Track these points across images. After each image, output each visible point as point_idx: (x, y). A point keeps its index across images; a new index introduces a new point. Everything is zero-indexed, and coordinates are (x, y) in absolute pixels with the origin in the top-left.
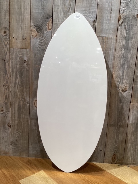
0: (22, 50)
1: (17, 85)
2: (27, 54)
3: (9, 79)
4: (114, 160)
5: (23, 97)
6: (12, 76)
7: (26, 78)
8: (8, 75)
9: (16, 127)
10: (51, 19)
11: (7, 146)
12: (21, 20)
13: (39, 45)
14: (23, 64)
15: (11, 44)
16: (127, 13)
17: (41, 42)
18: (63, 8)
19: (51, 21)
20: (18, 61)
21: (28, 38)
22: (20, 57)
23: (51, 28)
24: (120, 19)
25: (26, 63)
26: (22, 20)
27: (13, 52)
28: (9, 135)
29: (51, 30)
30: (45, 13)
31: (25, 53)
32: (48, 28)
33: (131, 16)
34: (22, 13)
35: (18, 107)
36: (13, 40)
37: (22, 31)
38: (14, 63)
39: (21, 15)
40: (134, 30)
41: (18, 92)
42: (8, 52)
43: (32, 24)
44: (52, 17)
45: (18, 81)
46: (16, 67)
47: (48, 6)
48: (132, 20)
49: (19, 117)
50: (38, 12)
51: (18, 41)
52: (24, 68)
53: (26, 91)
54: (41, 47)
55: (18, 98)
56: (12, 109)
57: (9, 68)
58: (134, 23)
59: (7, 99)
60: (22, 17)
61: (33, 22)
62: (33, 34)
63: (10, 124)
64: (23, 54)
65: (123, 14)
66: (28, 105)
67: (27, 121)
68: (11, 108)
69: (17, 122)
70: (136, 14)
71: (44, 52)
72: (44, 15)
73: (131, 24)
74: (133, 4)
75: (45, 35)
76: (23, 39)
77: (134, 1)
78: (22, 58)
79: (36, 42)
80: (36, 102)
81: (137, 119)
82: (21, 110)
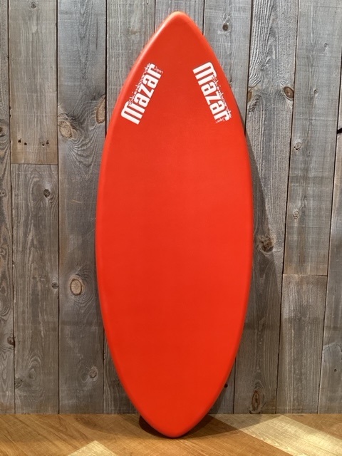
0: (39, 168)
1: (29, 246)
2: (51, 176)
3: (10, 234)
4: (256, 405)
5: (43, 273)
6: (17, 227)
7: (50, 230)
8: (8, 226)
9: (28, 343)
10: (102, 100)
11: (7, 390)
12: (35, 102)
13: (77, 154)
14: (42, 200)
15: (15, 154)
16: (264, 86)
17: (83, 150)
19: (103, 105)
20: (31, 192)
21: (52, 142)
22: (34, 185)
23: (104, 118)
24: (250, 99)
25: (49, 197)
26: (37, 104)
27: (19, 174)
28: (12, 364)
29: (104, 124)
30: (88, 87)
31: (46, 173)
32: (97, 120)
33: (272, 90)
34: (38, 87)
35: (31, 297)
36: (19, 146)
38: (21, 197)
39: (36, 92)
40: (281, 120)
41: (30, 263)
42: (6, 173)
43: (61, 110)
44: (104, 96)
45: (30, 238)
46: (27, 206)
47: (96, 72)
48: (274, 100)
49: (35, 321)
50: (75, 86)
51: (30, 149)
52: (45, 207)
53: (50, 260)
54: (82, 160)
55: (32, 276)
56: (17, 303)
57: (10, 209)
58: (280, 106)
59: (6, 279)
60: (37, 96)
61: (62, 107)
62: (63, 133)
63: (14, 338)
64: (41, 176)
65: (256, 88)
67: (54, 330)
68: (15, 301)
69: (29, 332)
70: (282, 87)
71: (91, 172)
72: (88, 92)
73: (274, 108)
74: (274, 66)
75: (91, 134)
76: (40, 143)
77: (277, 60)
78: (39, 185)
79: (71, 149)
80: (74, 283)
81: (299, 309)
82: (40, 304)
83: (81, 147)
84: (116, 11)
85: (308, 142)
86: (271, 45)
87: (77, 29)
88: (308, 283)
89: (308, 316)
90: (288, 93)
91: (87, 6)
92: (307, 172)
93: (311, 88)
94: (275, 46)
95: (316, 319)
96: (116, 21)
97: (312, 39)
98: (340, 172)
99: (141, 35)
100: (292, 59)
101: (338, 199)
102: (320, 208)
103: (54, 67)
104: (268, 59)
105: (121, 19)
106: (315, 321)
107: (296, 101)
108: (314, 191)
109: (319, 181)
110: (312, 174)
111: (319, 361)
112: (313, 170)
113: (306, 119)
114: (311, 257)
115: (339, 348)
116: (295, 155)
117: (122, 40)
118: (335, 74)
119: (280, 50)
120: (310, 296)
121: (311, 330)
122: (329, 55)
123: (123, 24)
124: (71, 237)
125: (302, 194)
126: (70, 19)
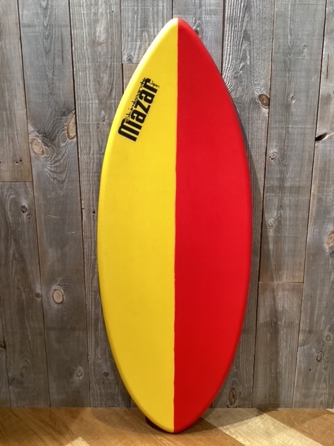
0: (15, 185)
1: (11, 259)
2: (27, 193)
4: (233, 400)
5: (26, 283)
7: (30, 245)
9: (18, 347)
10: (71, 115)
11: (2, 387)
12: (5, 120)
13: (50, 170)
14: (19, 216)
16: (238, 94)
17: (57, 167)
18: (97, 91)
19: (73, 120)
20: (9, 209)
21: (26, 159)
22: (11, 201)
23: (75, 134)
25: (26, 213)
26: (8, 121)
28: (4, 365)
29: (75, 139)
30: (57, 103)
31: (22, 190)
32: (68, 136)
33: (247, 99)
34: (7, 105)
35: (17, 306)
37: (11, 144)
39: (6, 110)
40: (256, 129)
41: (13, 274)
43: (31, 128)
44: (74, 112)
45: (11, 252)
46: (6, 222)
47: (64, 88)
48: (249, 109)
49: (22, 327)
50: (43, 102)
51: (4, 167)
52: (23, 223)
53: (32, 272)
54: (55, 176)
55: (16, 287)
58: (255, 115)
60: (7, 114)
61: (32, 125)
62: (36, 151)
63: (4, 342)
64: (17, 193)
66: (39, 299)
67: (40, 334)
69: (18, 337)
70: (257, 94)
71: (65, 187)
72: (57, 108)
73: (249, 118)
74: (249, 72)
75: (63, 150)
76: (14, 161)
77: (251, 66)
78: (16, 202)
79: (44, 166)
80: (55, 292)
81: (275, 314)
82: (26, 312)
83: (54, 163)
84: (80, 21)
85: (285, 151)
86: (245, 50)
87: (41, 43)
88: (283, 290)
89: (283, 320)
90: (263, 100)
91: (50, 17)
92: (283, 181)
93: (288, 95)
94: (250, 51)
95: (292, 323)
96: (82, 32)
97: (289, 41)
98: (317, 182)
99: (107, 46)
100: (268, 64)
101: (314, 209)
102: (297, 218)
103: (21, 83)
104: (241, 65)
105: (86, 30)
106: (290, 325)
107: (272, 109)
108: (290, 201)
109: (297, 190)
110: (288, 184)
111: (294, 361)
112: (290, 180)
113: (282, 128)
114: (287, 265)
115: (314, 350)
116: (271, 165)
117: (88, 52)
118: (314, 79)
119: (255, 55)
120: (286, 302)
121: (286, 333)
122: (307, 58)
123: (89, 35)
124: (50, 250)
125: (278, 204)
126: (33, 32)
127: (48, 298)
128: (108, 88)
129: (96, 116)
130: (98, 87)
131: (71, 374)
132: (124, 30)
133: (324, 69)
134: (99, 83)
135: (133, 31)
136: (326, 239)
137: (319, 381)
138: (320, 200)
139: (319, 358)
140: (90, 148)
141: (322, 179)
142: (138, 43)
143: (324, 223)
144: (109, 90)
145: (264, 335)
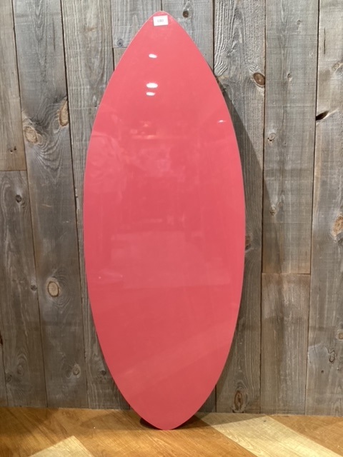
0: (10, 174)
1: (6, 250)
2: (21, 181)
4: (239, 404)
5: (21, 275)
7: (24, 235)
9: (14, 342)
10: (64, 102)
13: (44, 158)
14: (14, 205)
16: (232, 74)
17: (50, 154)
18: (88, 76)
19: (66, 105)
20: (4, 198)
21: (19, 148)
22: (7, 191)
23: (67, 120)
25: (21, 203)
28: (1, 360)
29: (68, 126)
30: (49, 90)
31: (16, 179)
32: (61, 123)
33: (241, 78)
34: (2, 94)
35: (13, 299)
37: (6, 133)
40: (252, 109)
43: (25, 117)
44: (66, 98)
45: (7, 242)
46: (1, 212)
47: (56, 75)
48: (244, 88)
49: (18, 321)
50: (36, 90)
52: (18, 213)
53: (27, 263)
54: (49, 164)
55: (11, 279)
58: (250, 94)
61: (26, 113)
62: (29, 138)
63: (1, 337)
64: (12, 183)
65: (222, 77)
66: (34, 292)
67: (36, 329)
69: (14, 331)
70: (251, 73)
71: (58, 175)
72: (50, 95)
73: (244, 98)
74: (242, 51)
75: (56, 138)
76: (8, 149)
77: (244, 44)
78: (11, 191)
79: (37, 154)
80: (50, 285)
81: (281, 308)
82: (21, 306)
83: (47, 151)
84: (71, 8)
85: (283, 131)
86: (237, 29)
87: (33, 32)
88: (289, 282)
89: (291, 316)
90: (258, 79)
91: (42, 7)
92: (284, 164)
93: (285, 72)
94: (242, 29)
95: (300, 319)
96: (73, 19)
97: (282, 17)
98: (320, 164)
99: (98, 32)
100: (261, 42)
101: (318, 192)
102: (300, 203)
103: (15, 72)
104: (234, 44)
105: (77, 16)
106: (298, 321)
107: (268, 88)
108: (292, 185)
109: (298, 173)
110: (288, 167)
111: (305, 362)
112: (290, 162)
113: (280, 107)
114: (292, 255)
115: (326, 349)
116: (270, 147)
117: (79, 38)
118: (311, 55)
119: (248, 33)
120: (292, 296)
121: (294, 331)
122: (303, 33)
123: (79, 21)
124: (44, 240)
125: (279, 189)
126: (26, 22)
127: (43, 290)
128: (99, 73)
129: (88, 102)
130: (89, 72)
131: (68, 372)
132: (114, 14)
133: (321, 44)
134: (90, 68)
135: (122, 15)
136: (333, 225)
137: (333, 384)
138: (324, 183)
139: (332, 359)
140: (82, 134)
141: (325, 161)
142: (128, 27)
143: (330, 208)
144: (100, 75)
145: (270, 332)
